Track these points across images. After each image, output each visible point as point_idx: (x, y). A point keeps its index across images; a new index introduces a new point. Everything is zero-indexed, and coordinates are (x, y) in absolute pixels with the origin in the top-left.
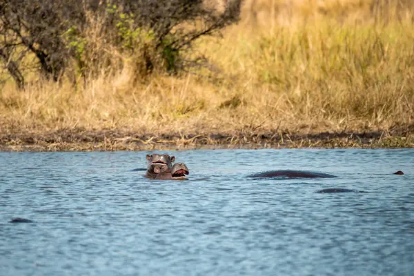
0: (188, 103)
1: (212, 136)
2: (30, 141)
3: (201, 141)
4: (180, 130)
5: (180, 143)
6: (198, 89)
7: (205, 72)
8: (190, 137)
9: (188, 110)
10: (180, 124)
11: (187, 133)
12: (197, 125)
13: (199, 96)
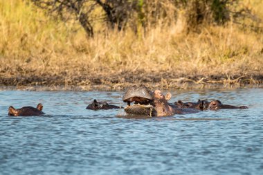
0: (233, 49)
1: (254, 77)
2: (97, 82)
3: (245, 81)
4: (226, 72)
5: (226, 83)
6: (242, 36)
7: (248, 22)
8: (235, 78)
9: (233, 55)
10: (226, 67)
11: (233, 74)
12: (241, 67)
13: (243, 43)
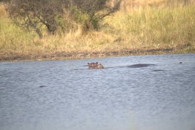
0: (102, 41)
1: (112, 52)
2: (45, 57)
3: (108, 54)
4: (100, 50)
5: (100, 55)
6: (106, 35)
7: (108, 29)
8: (104, 53)
9: (102, 43)
11: (103, 51)
12: (106, 49)
13: (106, 38)
